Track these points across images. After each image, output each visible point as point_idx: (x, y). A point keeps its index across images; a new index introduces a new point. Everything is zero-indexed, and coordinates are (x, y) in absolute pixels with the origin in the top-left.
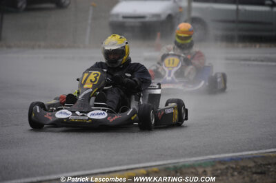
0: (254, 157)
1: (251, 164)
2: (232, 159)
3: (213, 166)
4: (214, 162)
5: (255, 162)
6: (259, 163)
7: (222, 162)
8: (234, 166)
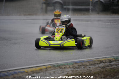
0: (89, 61)
1: (88, 64)
2: (80, 62)
3: (73, 65)
4: (73, 63)
5: (89, 63)
6: (91, 64)
7: (76, 63)
8: (81, 65)
